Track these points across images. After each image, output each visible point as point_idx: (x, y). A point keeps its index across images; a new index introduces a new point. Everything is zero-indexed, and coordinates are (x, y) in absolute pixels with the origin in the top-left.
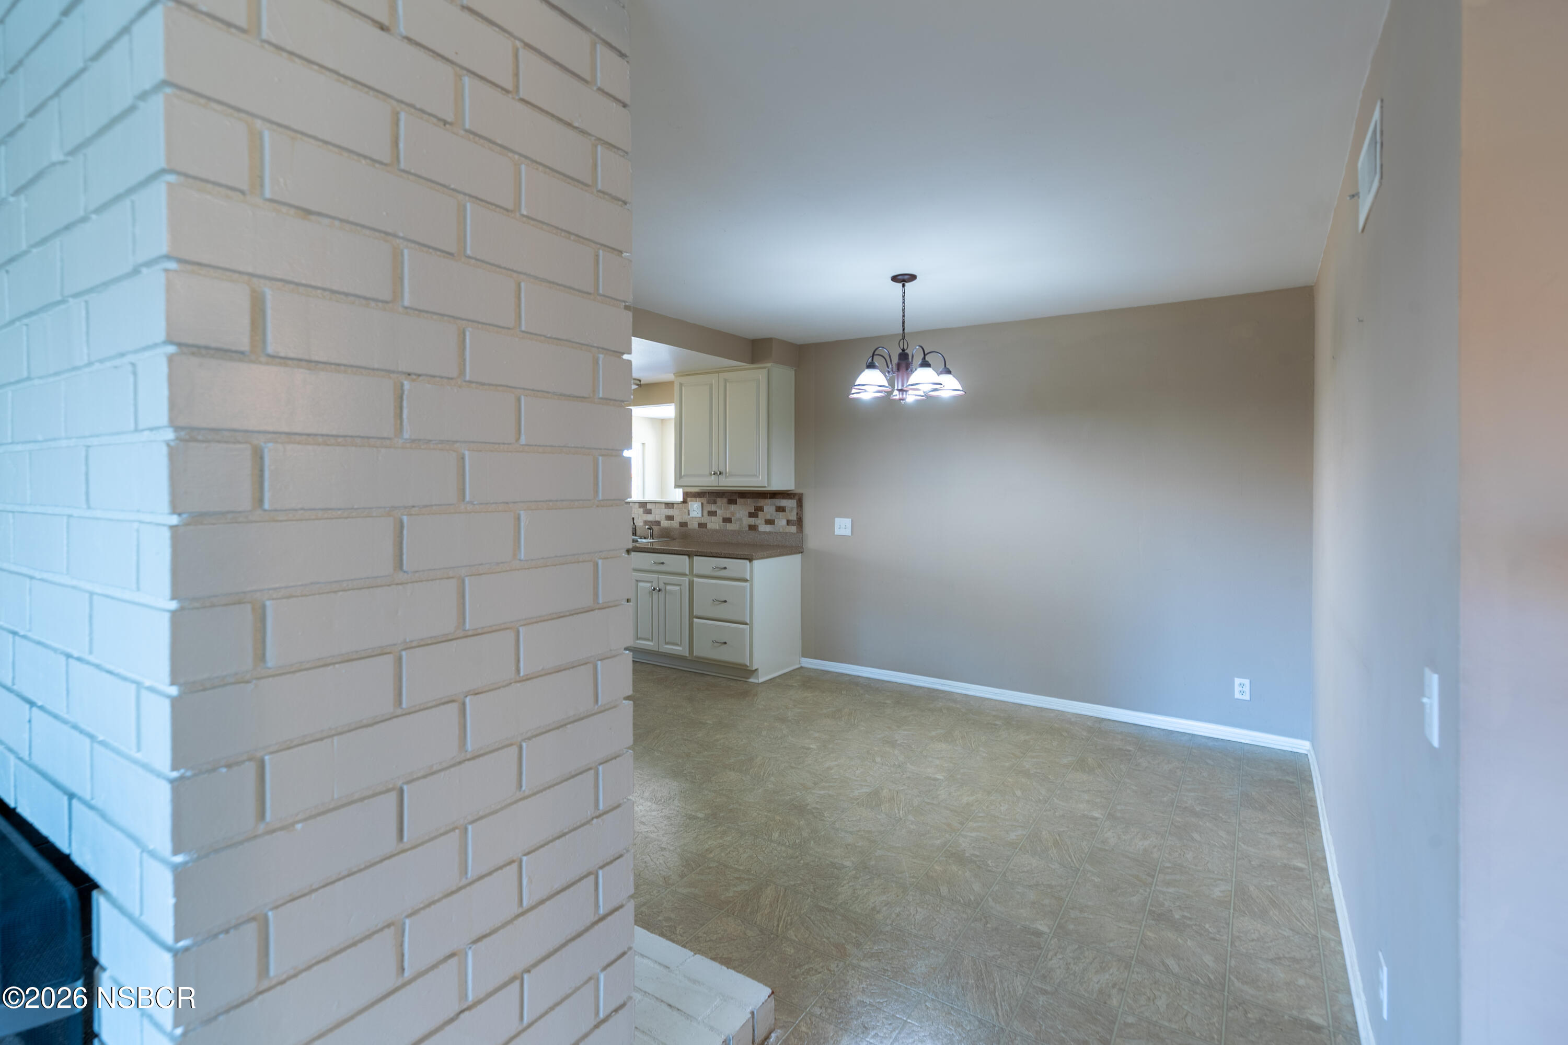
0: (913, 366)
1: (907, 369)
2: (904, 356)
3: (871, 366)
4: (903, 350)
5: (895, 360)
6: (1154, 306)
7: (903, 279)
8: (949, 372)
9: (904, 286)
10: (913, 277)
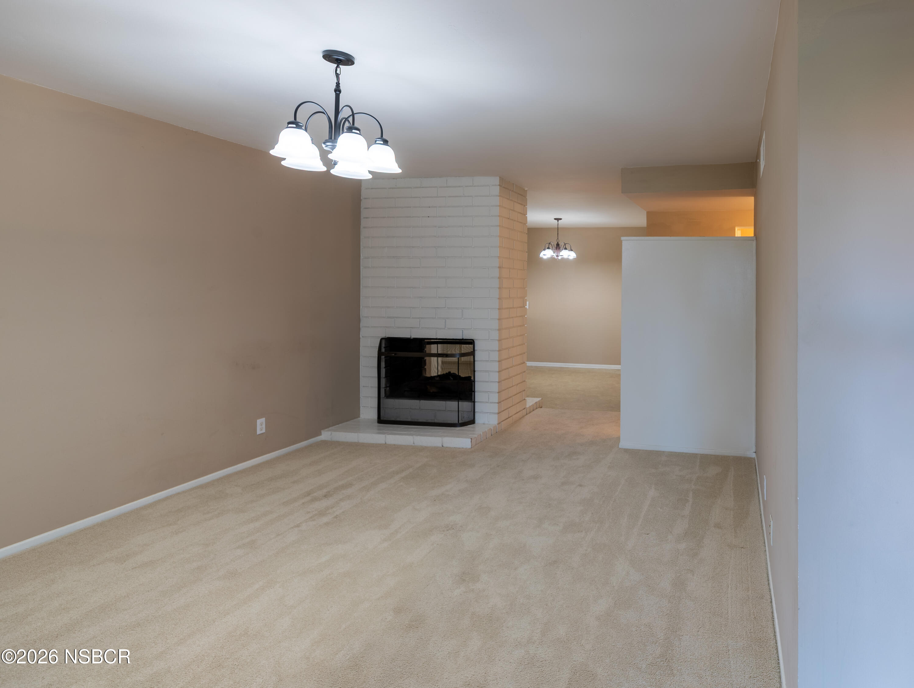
0: (561, 249)
1: (559, 249)
2: (558, 245)
3: (548, 248)
4: (558, 243)
5: (555, 246)
6: (636, 227)
7: (558, 219)
8: (572, 250)
9: (558, 221)
10: (561, 219)
